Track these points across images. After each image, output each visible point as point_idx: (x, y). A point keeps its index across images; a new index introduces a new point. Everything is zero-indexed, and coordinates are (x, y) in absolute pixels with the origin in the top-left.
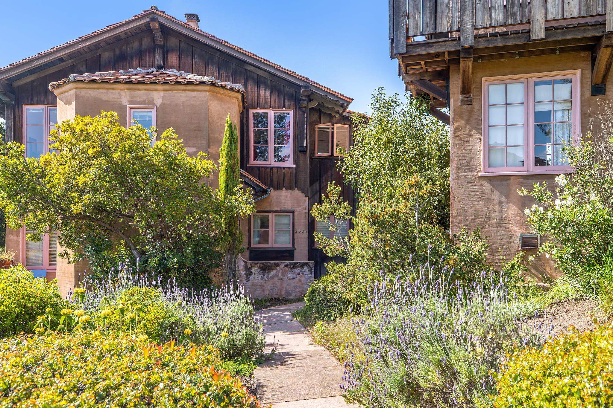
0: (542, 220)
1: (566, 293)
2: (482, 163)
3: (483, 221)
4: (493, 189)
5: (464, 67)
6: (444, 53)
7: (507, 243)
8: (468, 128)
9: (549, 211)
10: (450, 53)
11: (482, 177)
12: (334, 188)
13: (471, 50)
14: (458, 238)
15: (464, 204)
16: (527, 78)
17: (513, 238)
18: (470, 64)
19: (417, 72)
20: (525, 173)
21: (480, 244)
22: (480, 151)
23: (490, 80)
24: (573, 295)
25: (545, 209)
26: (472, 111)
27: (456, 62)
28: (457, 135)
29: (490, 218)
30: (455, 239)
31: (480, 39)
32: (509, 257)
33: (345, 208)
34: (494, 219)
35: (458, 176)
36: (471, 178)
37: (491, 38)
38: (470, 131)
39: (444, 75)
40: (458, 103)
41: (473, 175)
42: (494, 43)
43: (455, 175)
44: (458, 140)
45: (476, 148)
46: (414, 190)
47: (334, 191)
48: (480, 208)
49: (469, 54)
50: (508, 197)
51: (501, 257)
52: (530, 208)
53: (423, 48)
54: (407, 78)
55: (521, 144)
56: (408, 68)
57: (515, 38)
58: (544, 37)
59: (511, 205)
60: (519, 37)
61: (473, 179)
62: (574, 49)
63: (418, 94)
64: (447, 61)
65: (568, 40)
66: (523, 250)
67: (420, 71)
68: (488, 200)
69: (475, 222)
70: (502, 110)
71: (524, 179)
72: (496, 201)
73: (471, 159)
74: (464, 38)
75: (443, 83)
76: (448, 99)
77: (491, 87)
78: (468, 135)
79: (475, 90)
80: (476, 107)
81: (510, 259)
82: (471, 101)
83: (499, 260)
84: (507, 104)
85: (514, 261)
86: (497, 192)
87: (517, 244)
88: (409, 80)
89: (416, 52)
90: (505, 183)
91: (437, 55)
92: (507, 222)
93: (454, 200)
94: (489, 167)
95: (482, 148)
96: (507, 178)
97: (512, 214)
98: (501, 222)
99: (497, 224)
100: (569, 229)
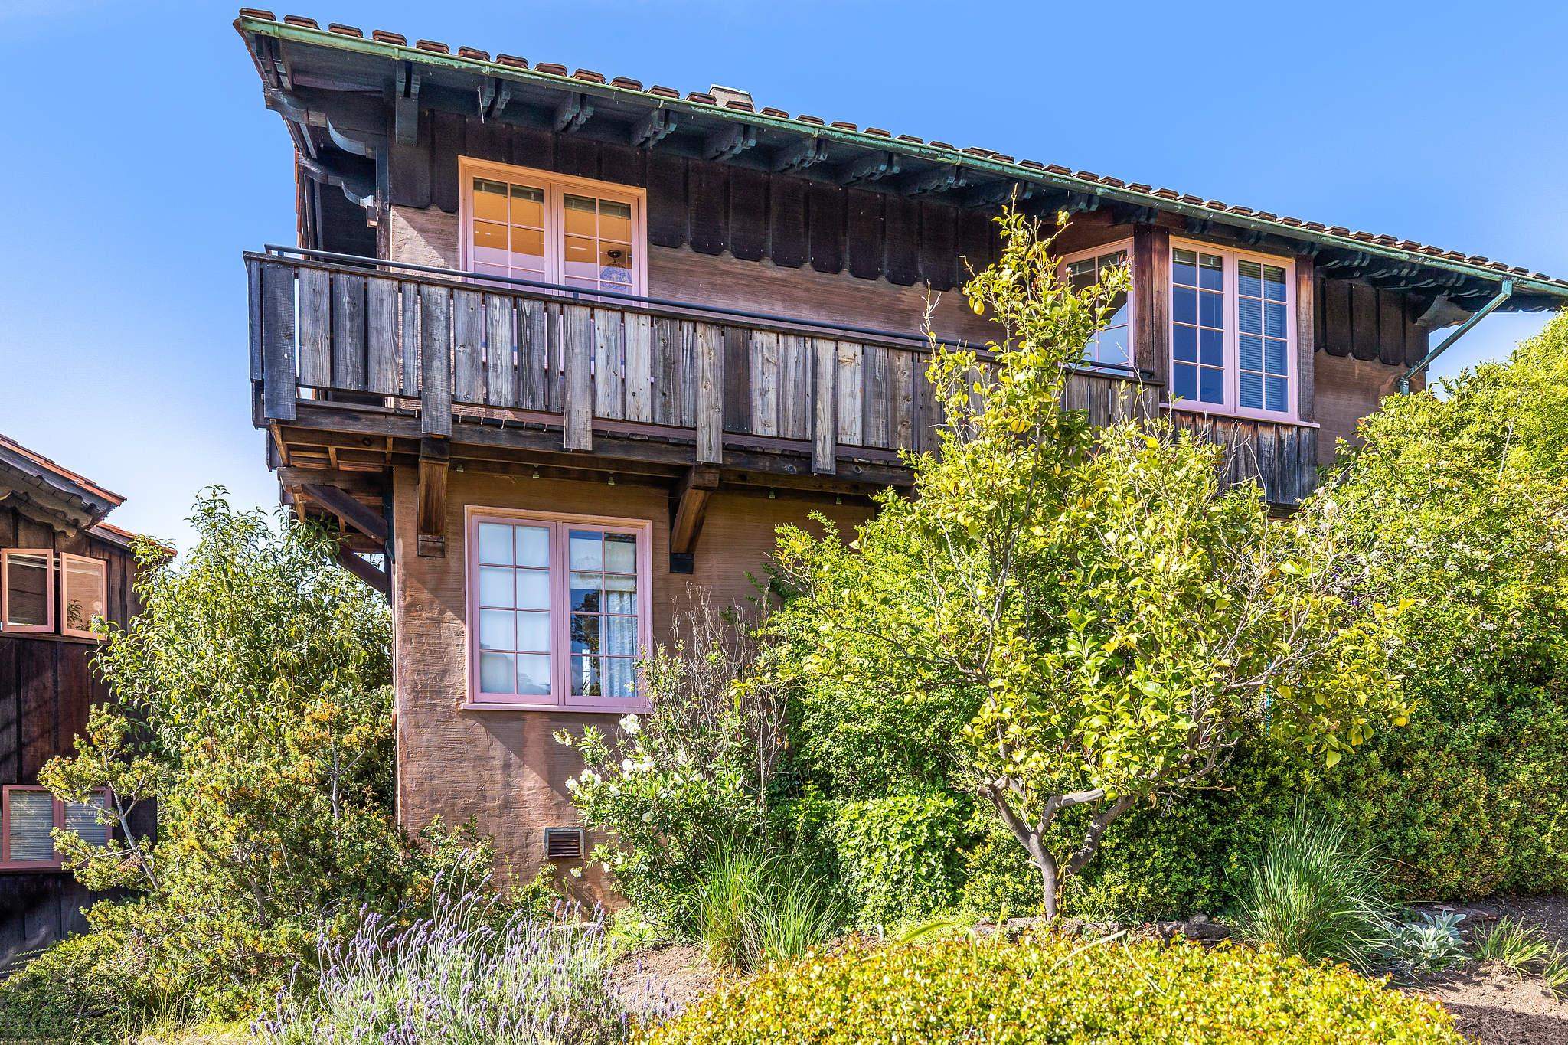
0: (599, 799)
1: (640, 936)
2: (467, 683)
3: (472, 803)
4: (491, 736)
5: (429, 477)
6: (384, 438)
7: (519, 848)
8: (436, 607)
9: (612, 782)
10: (397, 441)
11: (466, 713)
12: (109, 722)
13: (446, 446)
14: (430, 839)
15: (430, 766)
16: (555, 520)
17: (532, 838)
18: (442, 472)
19: (314, 466)
20: (554, 708)
21: (480, 850)
22: (463, 657)
23: (483, 513)
24: (650, 938)
25: (605, 779)
26: (445, 571)
27: (411, 462)
28: (413, 618)
29: (484, 798)
30: (421, 840)
31: (464, 426)
32: (524, 874)
33: (145, 770)
34: (493, 799)
35: (416, 705)
36: (444, 712)
37: (486, 429)
38: (442, 612)
39: (380, 485)
40: (414, 552)
41: (449, 706)
42: (494, 439)
43: (409, 704)
44: (414, 630)
45: (453, 650)
46: (327, 732)
47: (111, 728)
48: (465, 775)
49: (442, 452)
50: (521, 755)
51: (510, 874)
52: (577, 778)
53: (337, 419)
54: (290, 475)
55: (545, 649)
56: (292, 453)
57: (535, 437)
58: (590, 449)
59: (527, 770)
60: (543, 438)
61: (448, 715)
62: (640, 481)
63: (308, 514)
64: (388, 457)
65: (632, 462)
66: (551, 860)
67: (321, 466)
68: (482, 760)
69: (453, 805)
70: (506, 578)
71: (552, 719)
72: (498, 763)
73: (444, 672)
74: (431, 416)
75: (376, 501)
76: (390, 538)
77: (483, 528)
78: (437, 622)
79: (451, 529)
80: (453, 564)
81: (526, 879)
82: (442, 550)
83: (504, 881)
84: (517, 567)
85: (538, 882)
86: (499, 743)
87: (540, 848)
88: (298, 482)
89: (319, 423)
90: (514, 725)
91: (368, 440)
92: (520, 805)
93: (408, 757)
94: (482, 691)
95: (466, 651)
96: (518, 715)
97: (529, 789)
98: (508, 805)
99: (499, 808)
100: (647, 817)
